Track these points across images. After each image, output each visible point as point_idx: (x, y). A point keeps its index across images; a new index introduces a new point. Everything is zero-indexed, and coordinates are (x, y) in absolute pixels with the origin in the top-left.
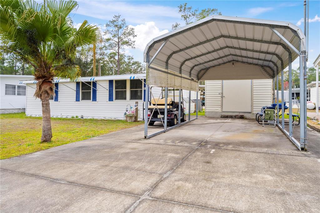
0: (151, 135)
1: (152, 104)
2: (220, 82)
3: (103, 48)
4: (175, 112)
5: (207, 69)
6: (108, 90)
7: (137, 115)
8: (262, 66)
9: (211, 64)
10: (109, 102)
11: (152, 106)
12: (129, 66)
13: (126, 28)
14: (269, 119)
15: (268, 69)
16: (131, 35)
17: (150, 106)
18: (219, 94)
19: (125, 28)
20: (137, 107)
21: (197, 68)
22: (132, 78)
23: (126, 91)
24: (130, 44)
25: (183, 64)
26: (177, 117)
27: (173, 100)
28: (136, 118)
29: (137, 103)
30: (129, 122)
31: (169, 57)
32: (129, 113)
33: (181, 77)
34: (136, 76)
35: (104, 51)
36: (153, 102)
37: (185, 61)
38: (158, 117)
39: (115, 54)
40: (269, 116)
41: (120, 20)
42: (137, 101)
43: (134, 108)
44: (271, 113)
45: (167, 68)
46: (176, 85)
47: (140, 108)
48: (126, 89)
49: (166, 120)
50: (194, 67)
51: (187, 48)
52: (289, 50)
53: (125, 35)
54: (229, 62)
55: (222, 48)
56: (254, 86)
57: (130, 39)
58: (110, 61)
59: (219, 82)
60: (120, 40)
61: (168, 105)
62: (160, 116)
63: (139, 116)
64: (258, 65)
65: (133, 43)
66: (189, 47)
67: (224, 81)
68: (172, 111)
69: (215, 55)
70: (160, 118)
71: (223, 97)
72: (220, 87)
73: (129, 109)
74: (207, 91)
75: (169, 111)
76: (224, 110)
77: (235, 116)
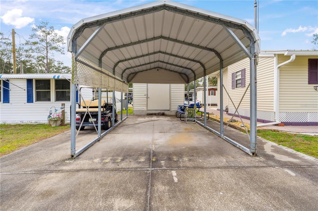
0: (81, 151)
1: (81, 107)
2: (146, 85)
3: (30, 50)
4: (108, 115)
5: (136, 73)
6: (26, 89)
7: (64, 118)
8: (180, 73)
9: (140, 68)
10: (28, 103)
11: (82, 110)
12: (59, 70)
13: (55, 35)
14: (191, 117)
15: (184, 76)
16: (60, 42)
17: (80, 109)
18: (145, 95)
19: (53, 35)
20: (64, 109)
21: (128, 72)
22: (56, 78)
23: (50, 91)
24: (59, 50)
25: (116, 65)
26: (110, 119)
27: (106, 102)
28: (63, 121)
29: (63, 105)
30: (54, 127)
31: (103, 54)
32: (54, 116)
33: (115, 78)
34: (62, 75)
35: (31, 54)
36: (82, 105)
37: (119, 62)
38: (90, 121)
39: (43, 58)
40: (191, 114)
41: (48, 26)
42: (63, 102)
43: (60, 111)
44: (192, 112)
45: (100, 65)
46: (110, 86)
47: (67, 110)
48: (50, 89)
49: (99, 125)
50: (125, 70)
51: (124, 46)
52: (221, 56)
53: (54, 41)
54: (155, 68)
55: (156, 52)
56: (172, 90)
57: (59, 46)
58: (38, 64)
59: (144, 85)
60: (48, 45)
61: (102, 107)
62: (91, 120)
63: (66, 119)
64: (177, 73)
65: (62, 50)
66: (126, 44)
67: (149, 84)
68: (105, 114)
69: (146, 59)
70: (92, 122)
71: (148, 98)
72: (146, 89)
73: (53, 112)
74: (135, 93)
75: (103, 114)
76: (149, 109)
77: (158, 114)
